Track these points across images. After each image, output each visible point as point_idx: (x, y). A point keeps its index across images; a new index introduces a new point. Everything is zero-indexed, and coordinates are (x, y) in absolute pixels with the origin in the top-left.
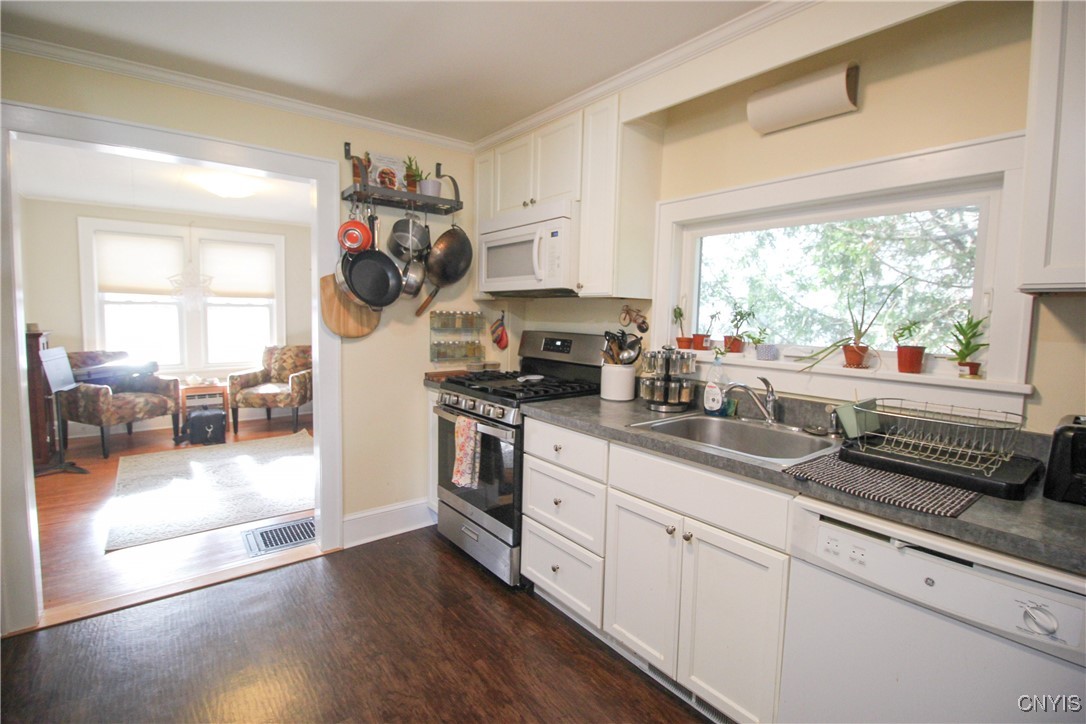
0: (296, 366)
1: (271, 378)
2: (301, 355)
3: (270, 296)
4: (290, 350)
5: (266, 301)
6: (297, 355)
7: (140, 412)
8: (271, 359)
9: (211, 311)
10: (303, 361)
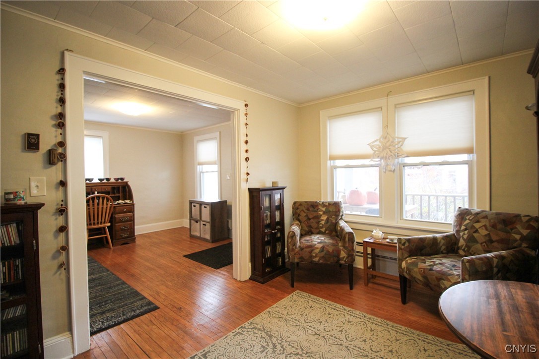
0: (491, 241)
1: (458, 248)
2: (500, 226)
3: (469, 151)
4: (486, 217)
5: (465, 157)
6: (494, 226)
7: (316, 257)
8: (460, 225)
9: (407, 171)
10: (503, 235)
